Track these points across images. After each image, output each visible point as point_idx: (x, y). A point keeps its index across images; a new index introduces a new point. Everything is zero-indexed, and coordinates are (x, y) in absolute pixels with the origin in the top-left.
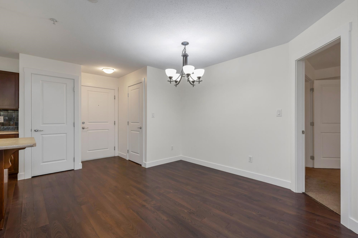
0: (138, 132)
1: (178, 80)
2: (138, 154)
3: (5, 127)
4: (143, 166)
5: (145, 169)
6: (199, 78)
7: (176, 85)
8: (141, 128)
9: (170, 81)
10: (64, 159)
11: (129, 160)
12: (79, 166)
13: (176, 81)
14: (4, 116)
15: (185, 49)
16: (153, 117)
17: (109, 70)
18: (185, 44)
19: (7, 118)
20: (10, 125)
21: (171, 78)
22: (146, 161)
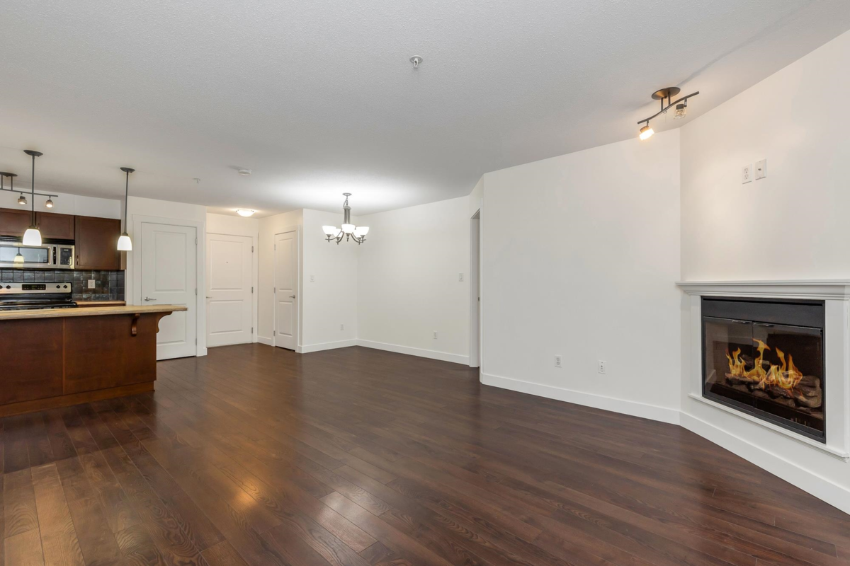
0: (291, 303)
1: (340, 236)
2: (290, 335)
3: (97, 295)
4: (297, 351)
5: (300, 355)
6: (363, 236)
7: (338, 242)
8: (294, 297)
9: (329, 240)
10: (182, 341)
11: (276, 347)
12: (202, 352)
13: (338, 238)
14: (97, 279)
15: (347, 201)
16: (312, 280)
17: (246, 212)
18: (347, 195)
19: (99, 282)
20: (103, 293)
21: (329, 236)
22: (301, 344)
